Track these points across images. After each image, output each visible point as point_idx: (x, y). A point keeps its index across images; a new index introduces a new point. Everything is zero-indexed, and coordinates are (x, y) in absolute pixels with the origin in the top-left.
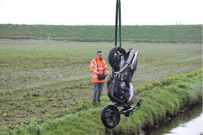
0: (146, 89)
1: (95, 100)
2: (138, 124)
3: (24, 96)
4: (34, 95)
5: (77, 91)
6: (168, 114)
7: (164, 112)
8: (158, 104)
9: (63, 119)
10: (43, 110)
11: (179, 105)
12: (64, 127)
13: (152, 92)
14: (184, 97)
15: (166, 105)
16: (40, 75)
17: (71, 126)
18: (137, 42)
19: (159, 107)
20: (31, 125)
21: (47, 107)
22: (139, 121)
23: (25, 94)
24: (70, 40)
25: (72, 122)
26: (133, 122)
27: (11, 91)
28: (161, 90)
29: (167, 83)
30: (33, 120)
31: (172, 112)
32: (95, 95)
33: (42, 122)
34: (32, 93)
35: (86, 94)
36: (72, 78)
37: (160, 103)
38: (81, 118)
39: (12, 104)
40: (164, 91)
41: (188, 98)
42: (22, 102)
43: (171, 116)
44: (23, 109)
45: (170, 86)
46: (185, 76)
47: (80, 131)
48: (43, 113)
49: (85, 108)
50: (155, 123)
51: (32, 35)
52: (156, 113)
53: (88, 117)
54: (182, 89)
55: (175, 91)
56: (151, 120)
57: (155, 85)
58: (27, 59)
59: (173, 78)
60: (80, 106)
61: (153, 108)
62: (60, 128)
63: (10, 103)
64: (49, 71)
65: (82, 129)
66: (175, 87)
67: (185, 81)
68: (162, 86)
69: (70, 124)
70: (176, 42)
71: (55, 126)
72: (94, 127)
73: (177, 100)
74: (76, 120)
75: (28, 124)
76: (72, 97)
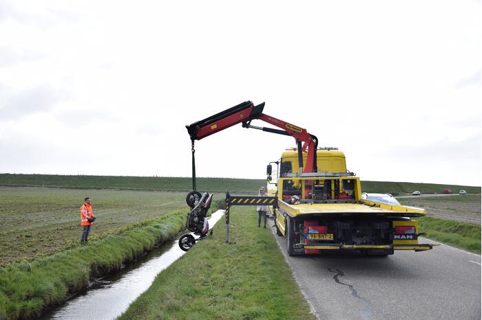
0: (128, 230)
1: (82, 240)
2: (120, 259)
3: (18, 237)
4: (27, 236)
5: (66, 232)
6: (145, 250)
7: (142, 248)
8: (136, 241)
9: (52, 257)
10: (34, 249)
11: (154, 243)
12: (53, 264)
13: (132, 232)
14: (158, 235)
15: (144, 242)
16: (33, 218)
17: (60, 263)
18: (121, 190)
19: (138, 244)
20: (22, 263)
21: (39, 247)
22: (121, 257)
23: (18, 235)
24: (62, 188)
25: (60, 259)
26: (115, 258)
27: (5, 233)
28: (140, 231)
29: (145, 224)
30: (24, 259)
31: (149, 249)
32: (83, 235)
33: (33, 260)
34: (25, 234)
35: (75, 235)
36: (63, 221)
37: (139, 241)
38: (69, 256)
39: (5, 245)
40: (142, 231)
41: (161, 236)
42: (15, 243)
43: (147, 251)
44: (16, 249)
45: (148, 227)
46: (159, 218)
47: (68, 267)
48: (34, 252)
49: (73, 247)
50: (134, 258)
51: (28, 183)
52: (135, 249)
53: (76, 254)
54: (156, 229)
55: (150, 231)
56: (131, 255)
57: (135, 226)
58: (22, 204)
59: (150, 220)
60: (69, 245)
61: (132, 245)
62: (50, 265)
63: (3, 243)
64: (41, 215)
65: (70, 265)
66: (152, 227)
67: (159, 222)
68: (140, 227)
69: (60, 261)
70: (153, 191)
71: (45, 263)
72: (81, 263)
73: (152, 238)
74: (64, 257)
75: (19, 262)
76: (62, 237)
